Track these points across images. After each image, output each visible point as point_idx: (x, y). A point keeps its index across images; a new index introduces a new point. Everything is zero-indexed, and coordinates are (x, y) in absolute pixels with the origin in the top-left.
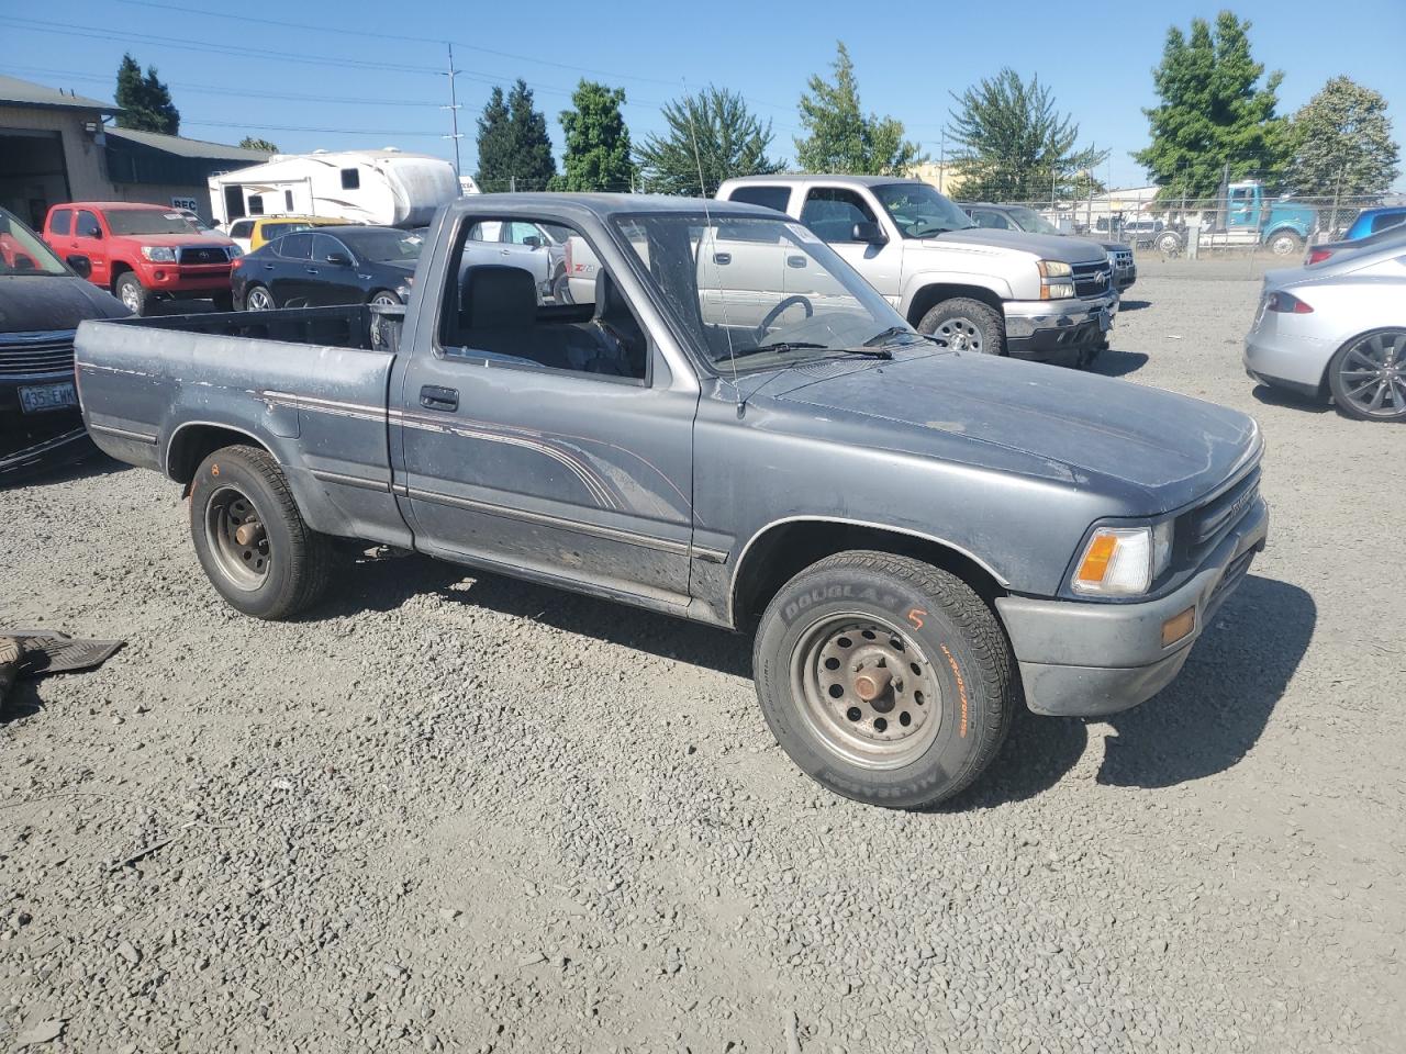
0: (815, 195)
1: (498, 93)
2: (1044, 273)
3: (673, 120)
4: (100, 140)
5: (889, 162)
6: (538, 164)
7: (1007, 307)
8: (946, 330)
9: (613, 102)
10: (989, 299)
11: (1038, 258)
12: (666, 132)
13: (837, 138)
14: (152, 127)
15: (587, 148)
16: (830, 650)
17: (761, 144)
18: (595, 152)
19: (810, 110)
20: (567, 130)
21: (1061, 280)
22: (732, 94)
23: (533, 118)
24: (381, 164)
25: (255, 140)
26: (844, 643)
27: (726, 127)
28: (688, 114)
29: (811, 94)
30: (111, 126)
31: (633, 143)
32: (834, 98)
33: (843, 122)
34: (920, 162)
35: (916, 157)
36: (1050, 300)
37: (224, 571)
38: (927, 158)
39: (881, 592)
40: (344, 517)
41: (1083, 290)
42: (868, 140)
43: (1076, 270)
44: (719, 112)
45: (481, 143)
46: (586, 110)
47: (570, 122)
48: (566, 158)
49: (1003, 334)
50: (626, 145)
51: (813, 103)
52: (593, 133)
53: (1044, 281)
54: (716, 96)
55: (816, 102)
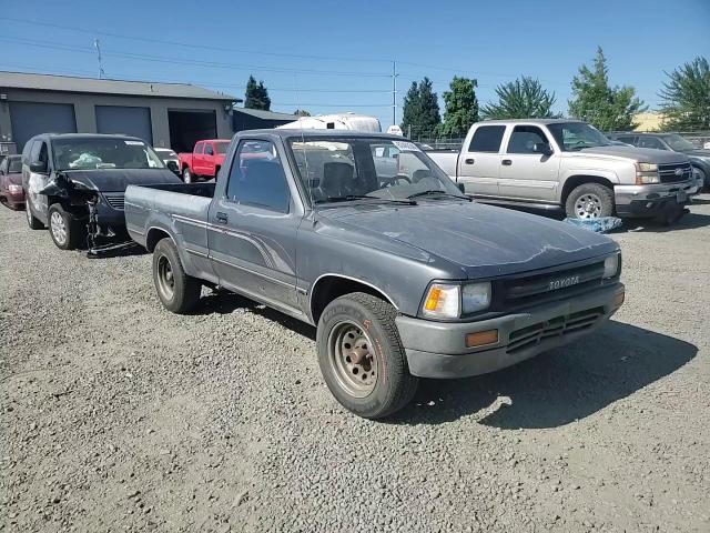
0: (517, 129)
1: (415, 84)
2: (639, 169)
3: (501, 94)
4: (231, 113)
5: (623, 112)
6: (432, 118)
7: (616, 188)
8: (583, 200)
9: (471, 86)
10: (606, 183)
11: (635, 161)
12: (496, 100)
13: (593, 100)
14: (259, 107)
15: (456, 109)
16: (346, 339)
17: (549, 104)
18: (459, 111)
19: (578, 85)
20: (446, 101)
21: (651, 174)
22: (534, 79)
23: (431, 96)
24: (344, 120)
25: (300, 110)
26: (351, 336)
27: (529, 96)
28: (508, 90)
29: (580, 76)
30: (240, 107)
31: (480, 106)
32: (592, 78)
33: (597, 91)
34: (642, 111)
35: (639, 109)
36: (643, 184)
37: (162, 291)
38: (647, 108)
39: (355, 311)
40: (198, 270)
41: (664, 179)
42: (611, 101)
43: (661, 168)
44: (526, 89)
45: (405, 109)
46: (456, 91)
47: (448, 97)
48: (445, 115)
49: (613, 202)
50: (476, 108)
51: (581, 81)
52: (459, 103)
53: (639, 174)
54: (524, 81)
55: (582, 80)
